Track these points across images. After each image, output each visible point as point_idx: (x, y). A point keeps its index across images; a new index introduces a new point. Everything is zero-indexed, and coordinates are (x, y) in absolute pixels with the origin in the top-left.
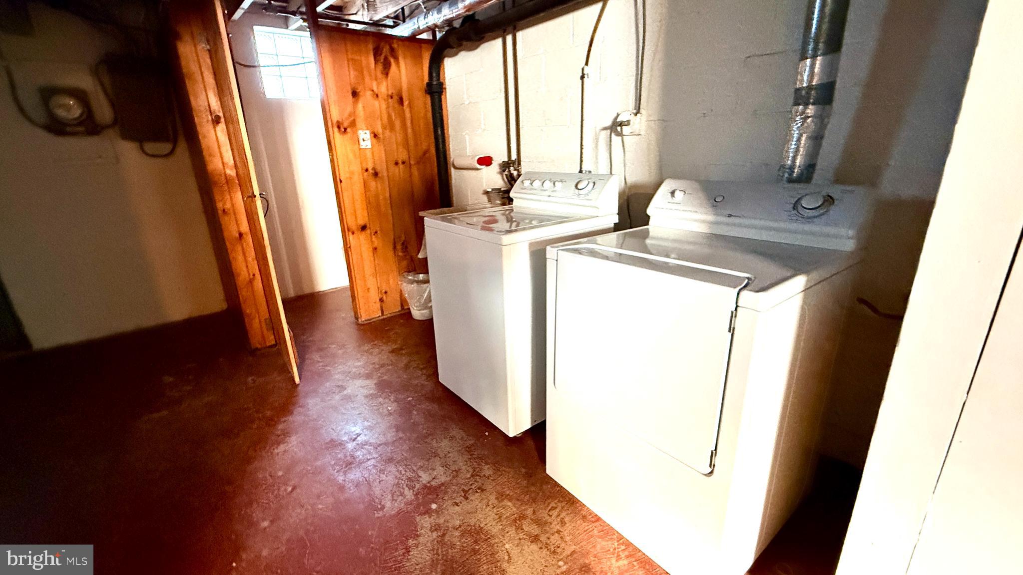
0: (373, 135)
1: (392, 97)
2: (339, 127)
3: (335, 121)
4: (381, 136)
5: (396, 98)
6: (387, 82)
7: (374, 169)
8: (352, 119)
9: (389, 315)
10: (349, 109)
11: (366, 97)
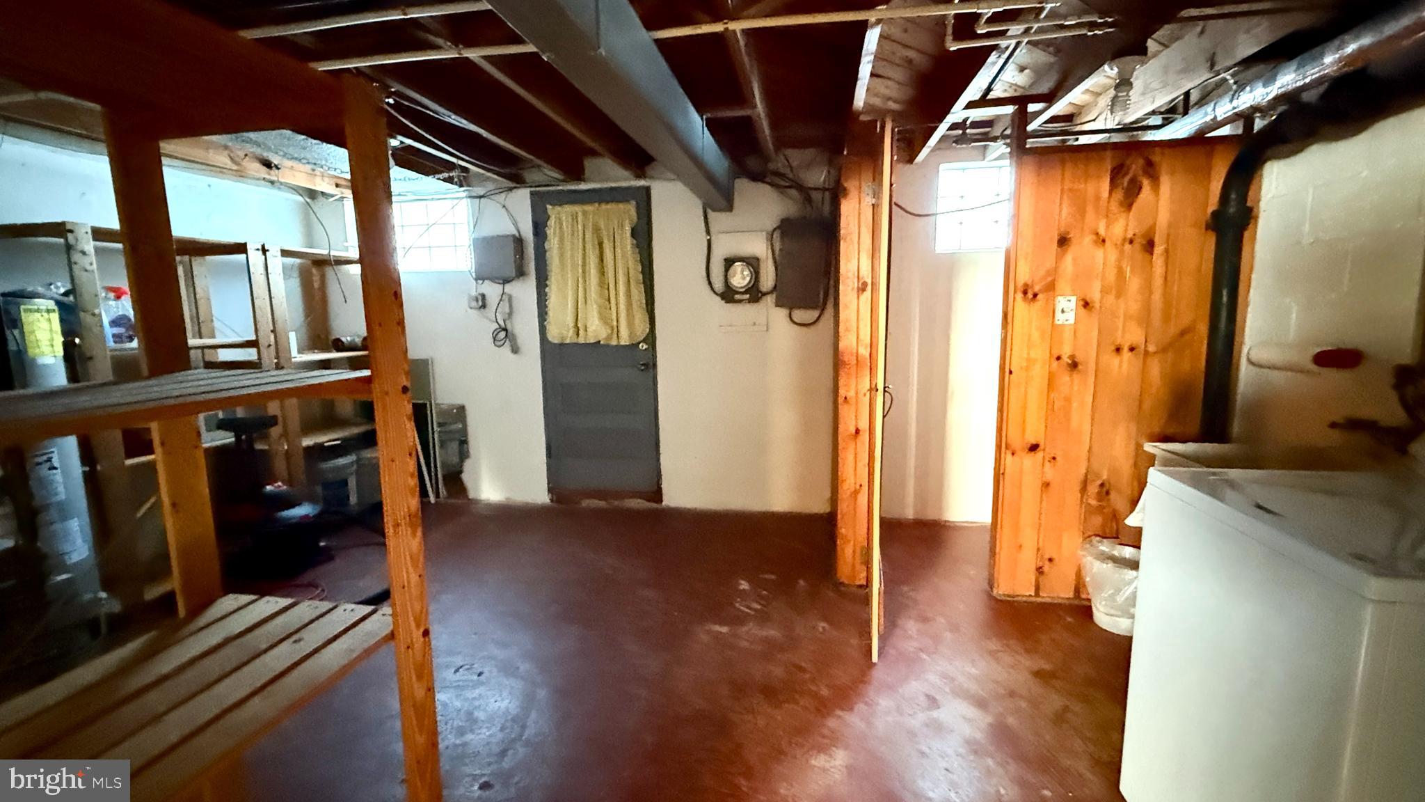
0: (1082, 303)
1: (1131, 242)
2: (1025, 293)
3: (1020, 283)
4: (1097, 305)
5: (1139, 241)
6: (1127, 219)
7: (1072, 357)
8: (1050, 279)
9: (1048, 600)
10: (1050, 263)
11: (1083, 245)
